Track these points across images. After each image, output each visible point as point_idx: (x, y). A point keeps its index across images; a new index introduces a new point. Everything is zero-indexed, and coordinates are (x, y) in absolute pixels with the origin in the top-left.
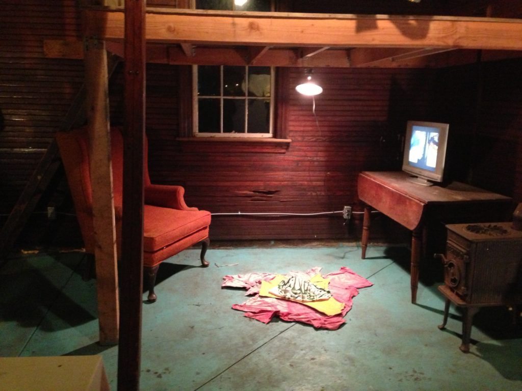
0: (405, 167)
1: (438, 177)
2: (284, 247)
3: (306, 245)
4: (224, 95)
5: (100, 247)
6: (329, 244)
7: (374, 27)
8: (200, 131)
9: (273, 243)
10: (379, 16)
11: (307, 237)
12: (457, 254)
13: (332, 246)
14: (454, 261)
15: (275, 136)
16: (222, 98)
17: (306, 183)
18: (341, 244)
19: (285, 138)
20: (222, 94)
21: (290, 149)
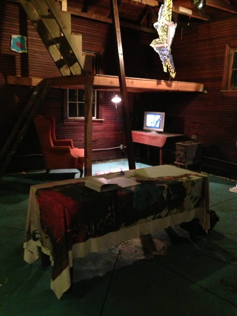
0: (144, 128)
1: (162, 130)
2: (100, 163)
3: (108, 162)
4: (79, 101)
5: (88, 158)
6: (116, 160)
7: (160, 83)
8: (69, 116)
9: (97, 162)
10: (162, 81)
11: (108, 158)
12: (181, 150)
13: (117, 161)
14: (180, 153)
15: (97, 118)
16: (78, 102)
17: (108, 136)
18: (119, 160)
19: (102, 119)
20: (78, 101)
21: (103, 123)
